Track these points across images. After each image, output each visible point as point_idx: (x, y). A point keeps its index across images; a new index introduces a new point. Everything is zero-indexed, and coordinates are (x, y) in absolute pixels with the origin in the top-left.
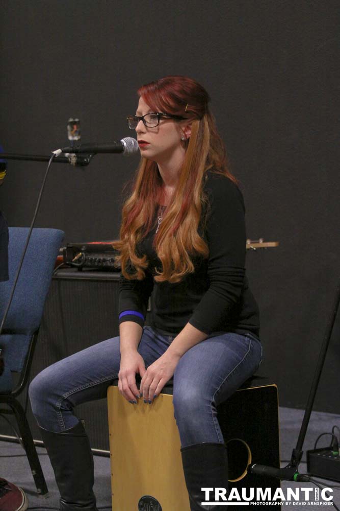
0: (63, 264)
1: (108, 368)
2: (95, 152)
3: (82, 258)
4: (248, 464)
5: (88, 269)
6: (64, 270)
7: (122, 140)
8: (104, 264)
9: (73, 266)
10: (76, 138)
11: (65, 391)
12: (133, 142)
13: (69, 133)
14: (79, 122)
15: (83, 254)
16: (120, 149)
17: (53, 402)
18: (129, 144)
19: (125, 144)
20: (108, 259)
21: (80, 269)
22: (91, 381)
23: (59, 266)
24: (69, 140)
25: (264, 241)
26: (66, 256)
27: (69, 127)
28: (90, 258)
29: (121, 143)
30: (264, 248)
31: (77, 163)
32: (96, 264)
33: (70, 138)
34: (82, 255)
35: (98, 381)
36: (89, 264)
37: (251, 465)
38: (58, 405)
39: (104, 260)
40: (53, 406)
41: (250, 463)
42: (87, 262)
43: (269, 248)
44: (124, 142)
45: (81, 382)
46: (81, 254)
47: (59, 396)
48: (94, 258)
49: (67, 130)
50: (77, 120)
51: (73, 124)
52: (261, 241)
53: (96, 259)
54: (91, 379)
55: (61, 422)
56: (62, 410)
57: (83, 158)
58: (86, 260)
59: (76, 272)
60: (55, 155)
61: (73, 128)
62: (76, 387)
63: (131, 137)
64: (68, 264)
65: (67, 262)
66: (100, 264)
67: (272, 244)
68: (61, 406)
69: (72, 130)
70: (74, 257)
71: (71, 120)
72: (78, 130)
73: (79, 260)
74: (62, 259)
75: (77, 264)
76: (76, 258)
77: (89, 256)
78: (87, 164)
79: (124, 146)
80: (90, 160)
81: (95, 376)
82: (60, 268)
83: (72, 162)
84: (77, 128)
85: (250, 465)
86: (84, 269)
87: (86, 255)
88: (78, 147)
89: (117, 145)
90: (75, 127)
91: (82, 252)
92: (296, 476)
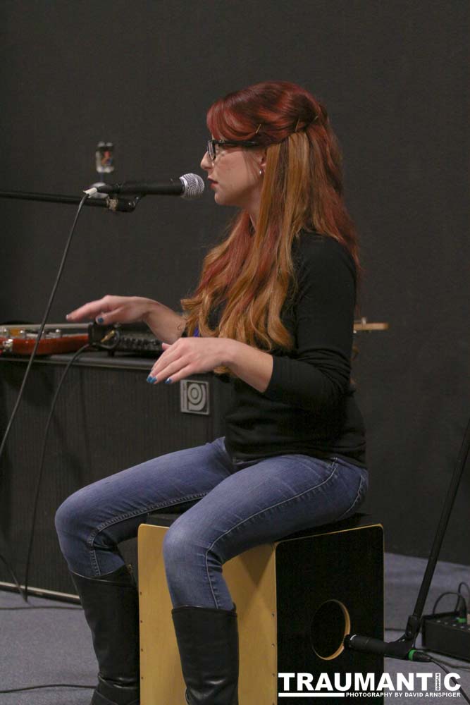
0: (88, 345)
1: (158, 491)
2: (144, 193)
3: (115, 338)
4: (345, 635)
5: (121, 353)
6: (89, 353)
7: (182, 178)
8: (146, 348)
9: (101, 349)
10: (108, 170)
11: (100, 522)
12: (197, 181)
13: (98, 162)
14: (113, 147)
15: (117, 332)
16: (179, 190)
17: (84, 536)
18: (192, 182)
19: (186, 183)
20: (152, 341)
21: (111, 354)
22: (136, 508)
23: (82, 348)
24: (97, 173)
25: (368, 322)
26: (93, 334)
27: (98, 154)
28: (126, 339)
29: (180, 181)
30: (367, 331)
31: (119, 208)
32: (134, 347)
33: (100, 169)
34: (115, 334)
35: (146, 509)
36: (125, 347)
37: (349, 636)
38: (90, 540)
39: (146, 343)
40: (85, 542)
41: (348, 633)
42: (121, 344)
43: (376, 332)
44: (185, 179)
45: (121, 510)
46: (113, 332)
47: (92, 528)
48: (131, 339)
49: (95, 159)
50: (109, 145)
51: (104, 150)
52: (364, 321)
53: (134, 340)
54: (135, 506)
55: (96, 565)
56: (96, 548)
57: (127, 202)
58: (120, 341)
59: (105, 357)
60: (88, 195)
61: (103, 156)
62: (114, 516)
63: (194, 173)
64: (94, 347)
65: (94, 344)
66: (140, 348)
67: (379, 326)
68: (94, 542)
69: (102, 159)
70: (104, 337)
71: (101, 145)
72: (111, 159)
73: (110, 341)
74: (87, 338)
75: (107, 347)
76: (106, 337)
77: (124, 336)
78: (132, 209)
79: (184, 185)
80: (136, 204)
81: (141, 502)
82: (84, 351)
83: (111, 205)
84: (110, 156)
85: (347, 635)
86: (117, 353)
87: (121, 334)
88: (120, 185)
89: (174, 184)
90: (107, 154)
91: (114, 329)
92: (412, 653)
